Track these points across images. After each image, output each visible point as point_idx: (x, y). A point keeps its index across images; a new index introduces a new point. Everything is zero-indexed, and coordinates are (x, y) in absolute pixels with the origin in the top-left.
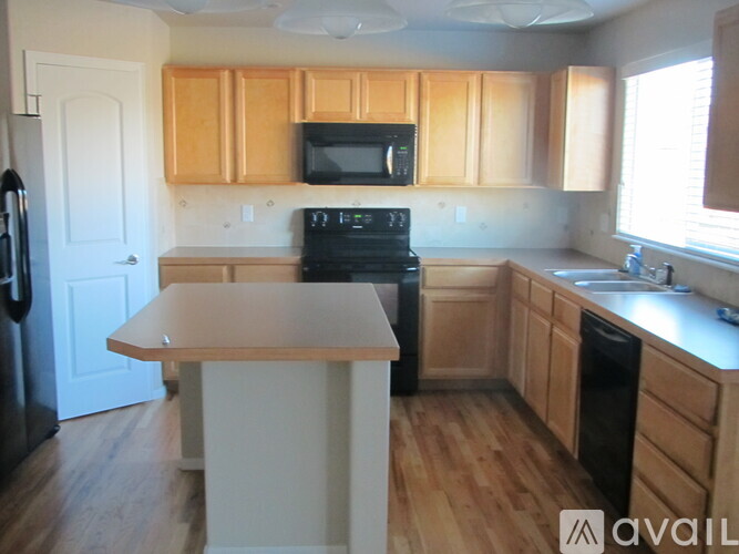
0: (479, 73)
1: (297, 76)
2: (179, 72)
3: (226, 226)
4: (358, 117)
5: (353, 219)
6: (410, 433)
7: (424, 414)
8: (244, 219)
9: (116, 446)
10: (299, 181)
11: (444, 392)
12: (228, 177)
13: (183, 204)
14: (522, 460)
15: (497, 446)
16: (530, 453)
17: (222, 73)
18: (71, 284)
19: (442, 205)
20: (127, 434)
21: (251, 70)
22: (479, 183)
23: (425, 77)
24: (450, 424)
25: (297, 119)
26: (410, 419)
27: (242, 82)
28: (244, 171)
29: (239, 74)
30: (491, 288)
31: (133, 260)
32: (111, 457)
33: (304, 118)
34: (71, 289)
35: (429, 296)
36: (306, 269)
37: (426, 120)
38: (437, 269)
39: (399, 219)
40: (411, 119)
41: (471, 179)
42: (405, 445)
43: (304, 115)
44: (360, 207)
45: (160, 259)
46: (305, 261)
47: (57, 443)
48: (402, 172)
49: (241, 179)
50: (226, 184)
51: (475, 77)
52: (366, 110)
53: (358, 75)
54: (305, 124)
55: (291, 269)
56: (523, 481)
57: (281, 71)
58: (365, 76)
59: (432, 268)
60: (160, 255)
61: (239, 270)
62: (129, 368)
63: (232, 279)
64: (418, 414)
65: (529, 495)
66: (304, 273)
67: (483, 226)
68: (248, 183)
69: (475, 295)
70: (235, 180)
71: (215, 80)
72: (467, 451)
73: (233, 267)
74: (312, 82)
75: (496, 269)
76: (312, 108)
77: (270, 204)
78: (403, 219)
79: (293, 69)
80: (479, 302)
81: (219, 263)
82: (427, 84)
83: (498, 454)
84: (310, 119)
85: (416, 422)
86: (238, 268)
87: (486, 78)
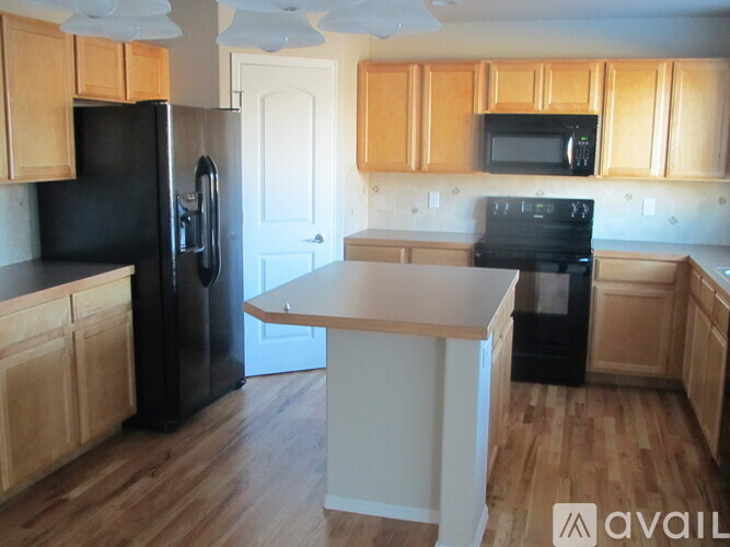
0: (671, 60)
1: (481, 69)
2: (372, 67)
3: (414, 211)
4: (540, 108)
5: (534, 208)
6: (561, 422)
7: (583, 405)
8: (431, 205)
9: (287, 403)
10: (479, 170)
11: (613, 387)
12: (413, 166)
13: (376, 189)
14: (668, 462)
15: (646, 445)
16: (680, 455)
17: (411, 67)
18: (264, 257)
19: (629, 197)
20: (300, 394)
21: (439, 64)
22: (665, 176)
23: (611, 67)
24: (606, 418)
25: (480, 110)
26: (567, 409)
27: (429, 75)
28: (428, 159)
29: (427, 68)
30: (669, 284)
31: (319, 239)
32: (281, 411)
33: (487, 109)
34: (264, 262)
35: (600, 288)
36: (478, 255)
37: (610, 111)
38: (611, 261)
39: (581, 209)
40: (595, 109)
41: (657, 171)
42: (550, 432)
43: (487, 106)
44: (544, 196)
45: (345, 239)
46: (478, 247)
47: (242, 394)
48: (582, 162)
49: (425, 167)
50: (412, 172)
51: (665, 66)
52: (548, 100)
53: (542, 66)
54: (486, 115)
55: (464, 254)
56: (659, 482)
57: (468, 64)
58: (548, 66)
59: (605, 260)
60: (347, 235)
61: (416, 253)
62: (313, 336)
63: (409, 260)
64: (577, 404)
65: (659, 495)
66: (476, 258)
67: (674, 221)
68: (431, 171)
69: (651, 291)
70: (419, 168)
71: (404, 75)
72: (612, 445)
73: (411, 250)
74: (496, 75)
75: (675, 265)
76: (495, 98)
77: (456, 191)
78: (586, 210)
79: (478, 62)
80: (656, 298)
81: (397, 245)
82: (613, 73)
83: (644, 452)
84: (493, 110)
85: (572, 411)
86: (415, 251)
87: (678, 66)
